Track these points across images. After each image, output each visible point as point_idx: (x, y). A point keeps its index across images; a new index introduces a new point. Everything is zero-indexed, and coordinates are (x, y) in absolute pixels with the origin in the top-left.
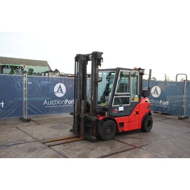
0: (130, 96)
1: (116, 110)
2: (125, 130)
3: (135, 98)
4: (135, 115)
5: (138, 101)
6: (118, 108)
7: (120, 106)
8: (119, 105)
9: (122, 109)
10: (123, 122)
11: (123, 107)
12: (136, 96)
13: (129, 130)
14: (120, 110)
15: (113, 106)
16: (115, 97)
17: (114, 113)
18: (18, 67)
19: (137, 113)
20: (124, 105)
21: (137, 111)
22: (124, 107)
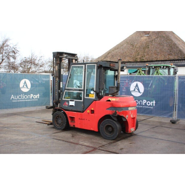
0: (83, 92)
1: (67, 103)
2: (76, 126)
3: (90, 95)
4: (88, 113)
5: (94, 98)
6: (68, 102)
7: (71, 101)
8: (69, 100)
9: (73, 103)
10: (74, 117)
11: (74, 102)
12: (92, 92)
13: (81, 128)
14: (70, 104)
15: (63, 99)
16: (65, 91)
17: (65, 106)
18: (162, 67)
19: (92, 112)
20: (74, 100)
21: (92, 109)
22: (76, 102)
